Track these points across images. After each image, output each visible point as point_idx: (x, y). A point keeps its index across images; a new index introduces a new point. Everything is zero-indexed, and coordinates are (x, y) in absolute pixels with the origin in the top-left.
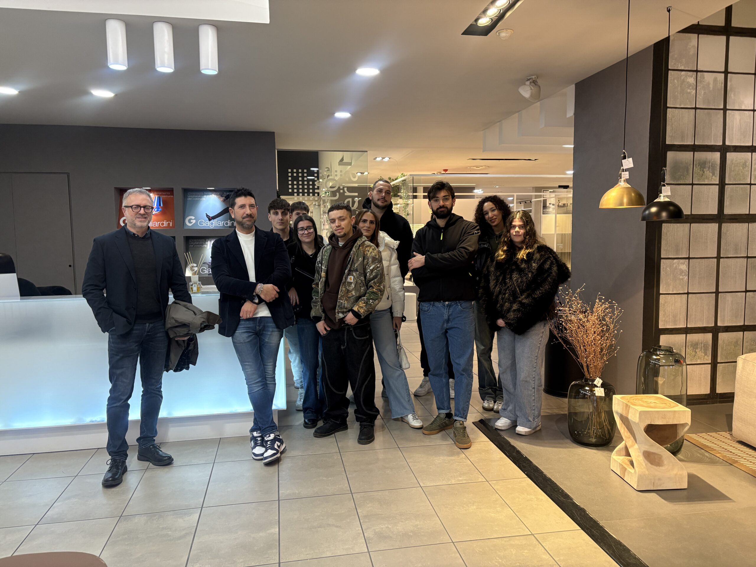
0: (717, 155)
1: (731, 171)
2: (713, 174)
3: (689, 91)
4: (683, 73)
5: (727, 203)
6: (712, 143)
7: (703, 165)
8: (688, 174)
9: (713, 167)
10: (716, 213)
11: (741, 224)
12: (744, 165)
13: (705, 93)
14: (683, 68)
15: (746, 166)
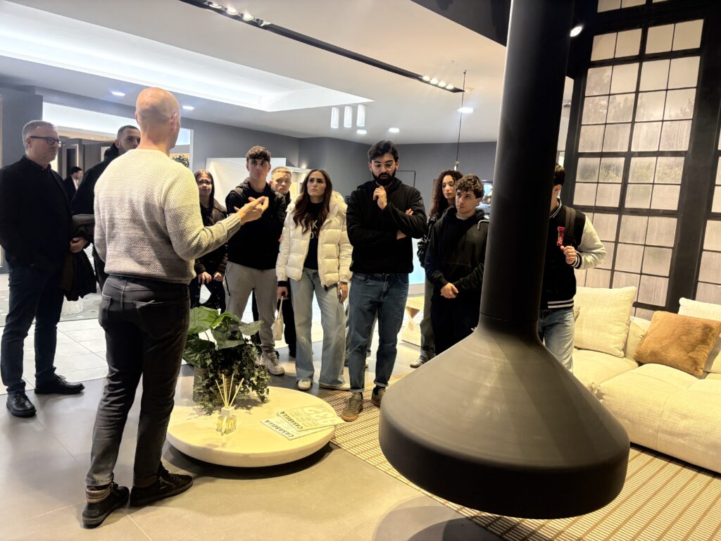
0: (622, 160)
1: (634, 172)
2: (617, 175)
3: (601, 111)
4: (597, 98)
5: (628, 198)
6: (618, 150)
7: (608, 168)
8: (594, 174)
9: (617, 170)
10: (617, 206)
11: (640, 217)
12: (648, 168)
13: (615, 111)
14: (597, 94)
15: (650, 168)
